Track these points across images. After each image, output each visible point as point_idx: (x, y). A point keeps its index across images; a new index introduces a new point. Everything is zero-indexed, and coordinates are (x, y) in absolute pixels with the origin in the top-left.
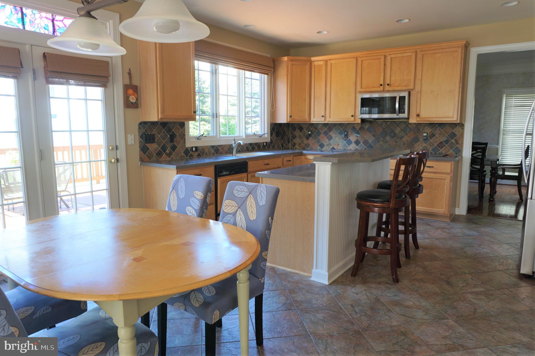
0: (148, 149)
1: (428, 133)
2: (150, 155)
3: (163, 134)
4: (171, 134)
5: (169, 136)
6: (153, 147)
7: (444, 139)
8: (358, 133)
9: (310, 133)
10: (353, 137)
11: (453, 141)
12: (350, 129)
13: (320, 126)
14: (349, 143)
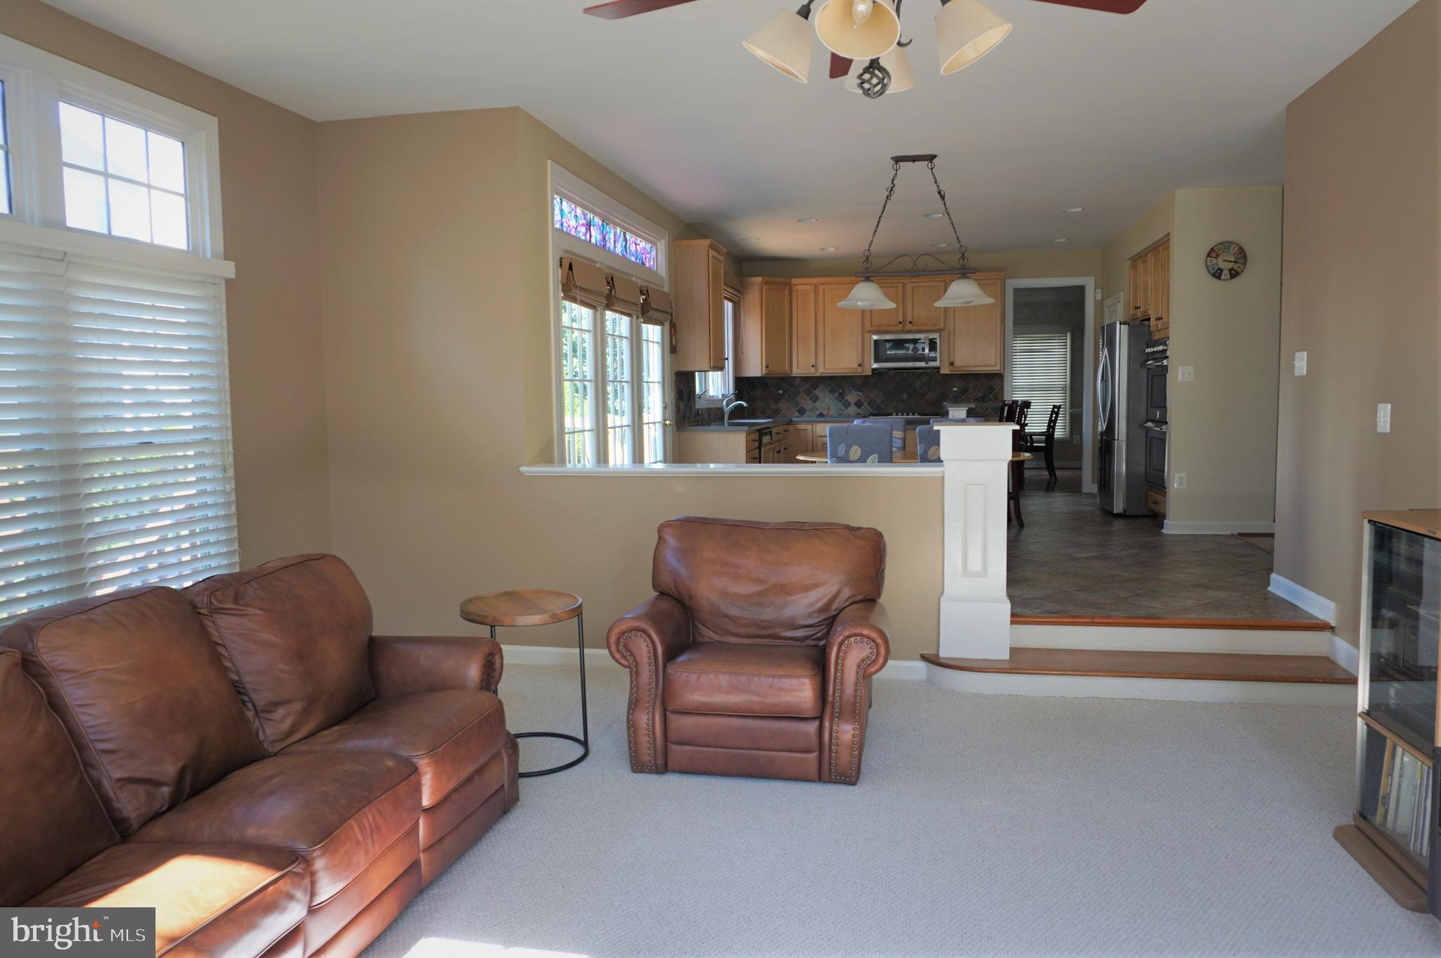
1: (960, 386)
8: (859, 390)
9: (781, 392)
10: (852, 397)
12: (846, 385)
14: (847, 405)
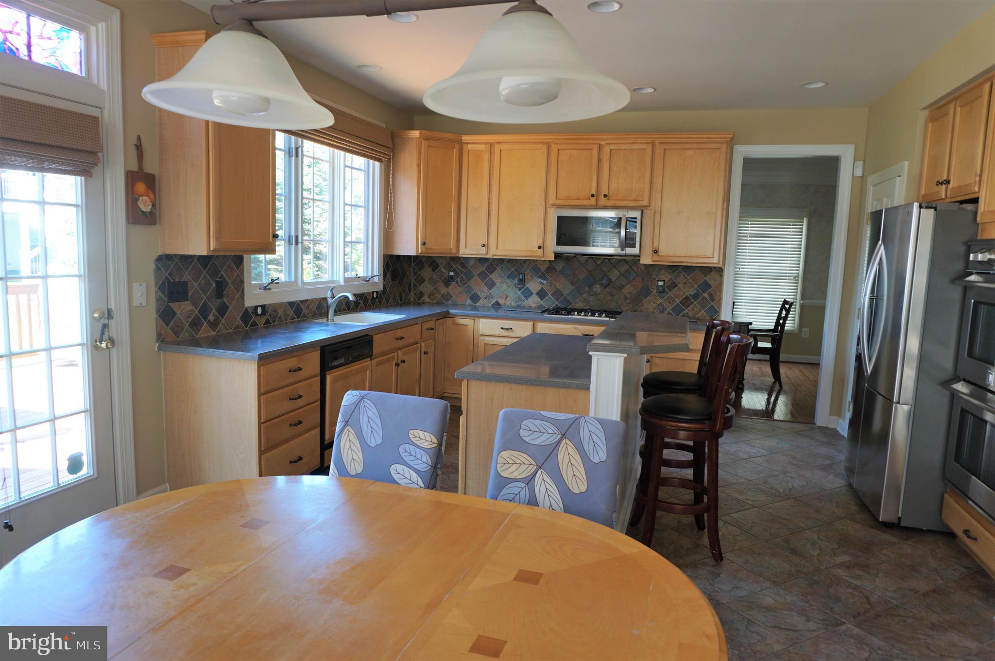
0: (174, 314)
1: (667, 280)
2: (177, 326)
3: (203, 282)
4: (217, 279)
5: (214, 285)
6: (184, 309)
7: (692, 292)
8: (543, 277)
9: (452, 274)
10: (534, 285)
11: (706, 295)
12: (528, 270)
13: (472, 263)
14: (528, 294)
